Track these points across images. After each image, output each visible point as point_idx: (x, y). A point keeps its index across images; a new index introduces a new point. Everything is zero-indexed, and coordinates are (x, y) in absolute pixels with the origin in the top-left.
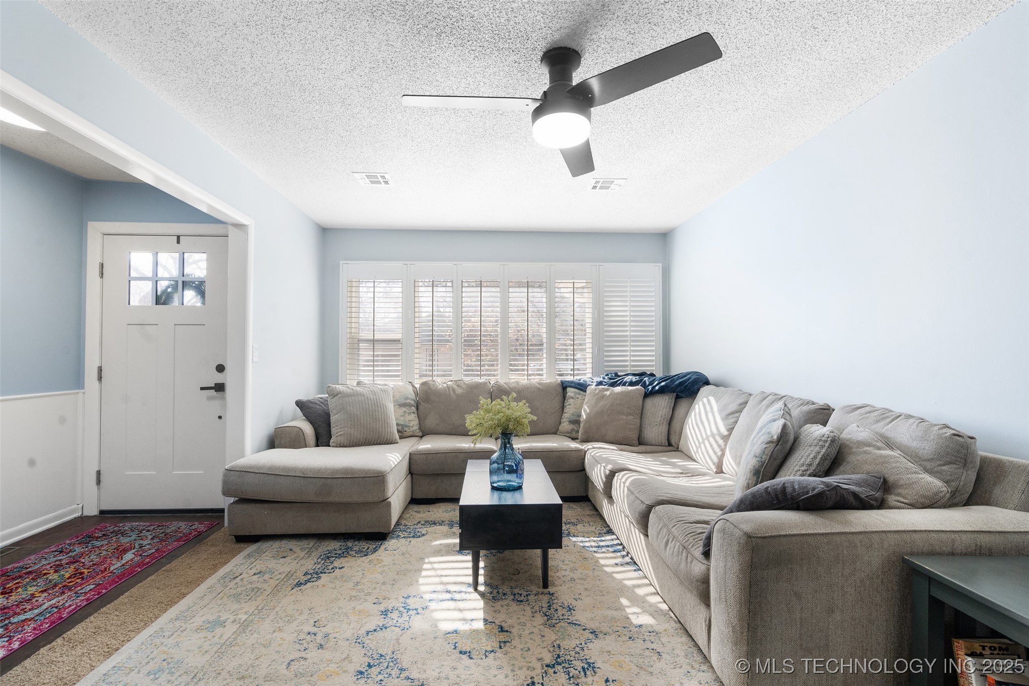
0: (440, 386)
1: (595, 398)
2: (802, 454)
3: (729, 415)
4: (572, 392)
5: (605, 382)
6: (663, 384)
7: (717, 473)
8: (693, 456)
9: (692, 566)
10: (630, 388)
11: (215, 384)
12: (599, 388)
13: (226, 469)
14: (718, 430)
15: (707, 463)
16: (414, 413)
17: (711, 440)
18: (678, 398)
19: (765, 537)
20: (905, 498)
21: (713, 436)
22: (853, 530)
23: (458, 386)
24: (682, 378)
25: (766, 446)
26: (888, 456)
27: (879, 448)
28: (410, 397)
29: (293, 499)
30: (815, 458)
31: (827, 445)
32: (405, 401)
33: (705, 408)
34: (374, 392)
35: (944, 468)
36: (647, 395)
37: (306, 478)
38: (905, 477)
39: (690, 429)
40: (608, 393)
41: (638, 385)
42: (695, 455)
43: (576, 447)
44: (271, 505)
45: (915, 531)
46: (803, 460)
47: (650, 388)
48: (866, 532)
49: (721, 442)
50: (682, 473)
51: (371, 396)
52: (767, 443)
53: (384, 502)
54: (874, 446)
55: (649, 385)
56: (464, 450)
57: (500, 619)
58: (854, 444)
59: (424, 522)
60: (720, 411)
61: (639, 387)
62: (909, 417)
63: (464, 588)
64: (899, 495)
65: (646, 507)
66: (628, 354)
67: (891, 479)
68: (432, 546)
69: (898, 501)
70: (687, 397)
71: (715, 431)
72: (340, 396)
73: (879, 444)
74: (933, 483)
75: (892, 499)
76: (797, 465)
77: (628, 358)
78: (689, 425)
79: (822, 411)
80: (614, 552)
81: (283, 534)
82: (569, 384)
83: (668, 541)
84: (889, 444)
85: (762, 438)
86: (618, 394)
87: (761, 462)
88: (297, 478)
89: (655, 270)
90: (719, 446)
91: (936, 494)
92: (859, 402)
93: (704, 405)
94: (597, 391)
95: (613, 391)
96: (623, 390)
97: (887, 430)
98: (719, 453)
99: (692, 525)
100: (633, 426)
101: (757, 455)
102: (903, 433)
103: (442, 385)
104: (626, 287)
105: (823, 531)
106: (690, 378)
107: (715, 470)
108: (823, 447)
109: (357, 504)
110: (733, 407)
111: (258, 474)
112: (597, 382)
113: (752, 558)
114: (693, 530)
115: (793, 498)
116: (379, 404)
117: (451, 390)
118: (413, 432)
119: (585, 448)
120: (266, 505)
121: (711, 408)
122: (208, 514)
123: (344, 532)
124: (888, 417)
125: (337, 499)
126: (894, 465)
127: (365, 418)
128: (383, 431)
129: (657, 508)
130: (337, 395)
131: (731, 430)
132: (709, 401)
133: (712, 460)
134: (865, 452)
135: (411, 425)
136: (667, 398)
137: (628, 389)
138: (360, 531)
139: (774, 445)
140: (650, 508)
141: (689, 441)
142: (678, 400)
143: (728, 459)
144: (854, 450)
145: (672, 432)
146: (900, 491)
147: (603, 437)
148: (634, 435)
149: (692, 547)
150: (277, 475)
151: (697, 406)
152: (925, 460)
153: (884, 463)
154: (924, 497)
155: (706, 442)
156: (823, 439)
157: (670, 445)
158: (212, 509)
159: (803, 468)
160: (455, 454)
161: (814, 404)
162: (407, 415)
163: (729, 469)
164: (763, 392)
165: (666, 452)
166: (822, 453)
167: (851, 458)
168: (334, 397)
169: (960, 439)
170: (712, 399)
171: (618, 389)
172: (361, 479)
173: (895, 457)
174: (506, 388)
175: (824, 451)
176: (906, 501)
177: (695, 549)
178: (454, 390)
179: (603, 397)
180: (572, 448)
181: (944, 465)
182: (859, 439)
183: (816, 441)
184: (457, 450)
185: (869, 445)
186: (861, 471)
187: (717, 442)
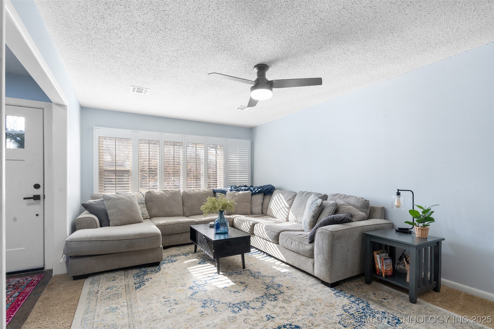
0: (158, 194)
1: (231, 196)
2: (327, 210)
3: (289, 200)
4: (219, 194)
5: (234, 190)
6: (259, 190)
7: (286, 221)
8: (275, 216)
9: (306, 247)
10: (246, 192)
11: (33, 195)
12: (232, 192)
13: (67, 241)
14: (285, 205)
15: (282, 218)
16: (145, 207)
17: (283, 209)
18: (265, 195)
19: (335, 231)
20: (356, 219)
21: (283, 207)
22: (353, 227)
23: (166, 193)
24: (267, 187)
25: (316, 208)
26: (351, 208)
27: (347, 206)
28: (143, 199)
29: (112, 251)
30: (331, 210)
31: (335, 206)
32: (141, 202)
33: (278, 198)
34: (129, 197)
35: (363, 210)
36: (252, 194)
37: (120, 241)
38: (356, 213)
39: (272, 207)
40: (237, 194)
41: (248, 190)
42: (276, 216)
43: (229, 217)
44: (97, 257)
45: (364, 226)
46: (328, 211)
47: (254, 191)
48: (355, 227)
49: (287, 210)
50: (275, 223)
51: (129, 199)
52: (316, 207)
53: (160, 248)
54: (346, 205)
55: (253, 190)
56: (182, 222)
57: (238, 280)
58: (340, 205)
59: (170, 256)
60: (285, 199)
61: (249, 191)
62: (352, 196)
63: (214, 275)
64: (355, 218)
65: (277, 233)
66: (238, 178)
67: (352, 214)
68: (185, 264)
69: (355, 220)
70: (269, 194)
71: (284, 206)
72: (112, 200)
73: (347, 205)
74: (362, 214)
75: (353, 219)
76: (326, 213)
77: (238, 180)
78: (272, 205)
79: (324, 196)
80: (258, 254)
81: (105, 270)
82: (217, 191)
83: (292, 242)
84: (350, 204)
85: (314, 206)
86: (241, 194)
87: (315, 213)
88: (115, 241)
89: (247, 143)
90: (287, 211)
91: (364, 217)
92: (336, 193)
93: (277, 197)
94: (232, 194)
95: (239, 193)
96: (243, 193)
97: (347, 200)
98: (287, 214)
99: (299, 236)
100: (248, 207)
101: (313, 211)
102: (352, 201)
103: (158, 193)
104: (237, 149)
105: (347, 228)
106: (269, 187)
107: (286, 220)
108: (333, 206)
109: (146, 250)
110: (290, 197)
111: (90, 242)
112: (230, 190)
113: (333, 238)
114: (301, 237)
115: (336, 220)
116: (133, 203)
117: (163, 195)
118: (147, 216)
119: (232, 217)
120: (94, 257)
121: (281, 198)
122: (30, 272)
123: (139, 264)
124: (346, 197)
125: (137, 249)
126: (353, 210)
127: (128, 210)
128: (137, 216)
129: (282, 233)
130: (110, 199)
131: (291, 206)
132: (279, 195)
133: (284, 217)
134: (344, 207)
135: (145, 213)
136: (261, 195)
137: (245, 192)
138: (148, 263)
139: (319, 207)
140: (279, 234)
141: (273, 211)
142: (265, 196)
143: (291, 215)
144: (341, 207)
145: (263, 208)
146: (355, 217)
147: (236, 212)
148: (249, 211)
149: (303, 241)
150: (102, 240)
151: (274, 198)
152: (359, 208)
153: (350, 210)
154: (361, 217)
155: (281, 210)
156: (333, 204)
157: (263, 214)
158: (32, 269)
159: (328, 214)
160: (178, 224)
161: (321, 194)
162: (143, 208)
163: (292, 219)
164: (301, 191)
165: (262, 216)
166: (333, 209)
167: (340, 209)
168: (108, 200)
169: (366, 201)
170: (280, 195)
171: (241, 192)
172: (150, 238)
173: (352, 208)
174: (189, 193)
175: (334, 208)
176: (357, 219)
177: (305, 242)
178: (165, 195)
179: (235, 196)
180: (228, 217)
181: (363, 209)
182: (341, 203)
183: (331, 205)
184: (178, 222)
185: (345, 205)
186: (344, 213)
187: (285, 210)
